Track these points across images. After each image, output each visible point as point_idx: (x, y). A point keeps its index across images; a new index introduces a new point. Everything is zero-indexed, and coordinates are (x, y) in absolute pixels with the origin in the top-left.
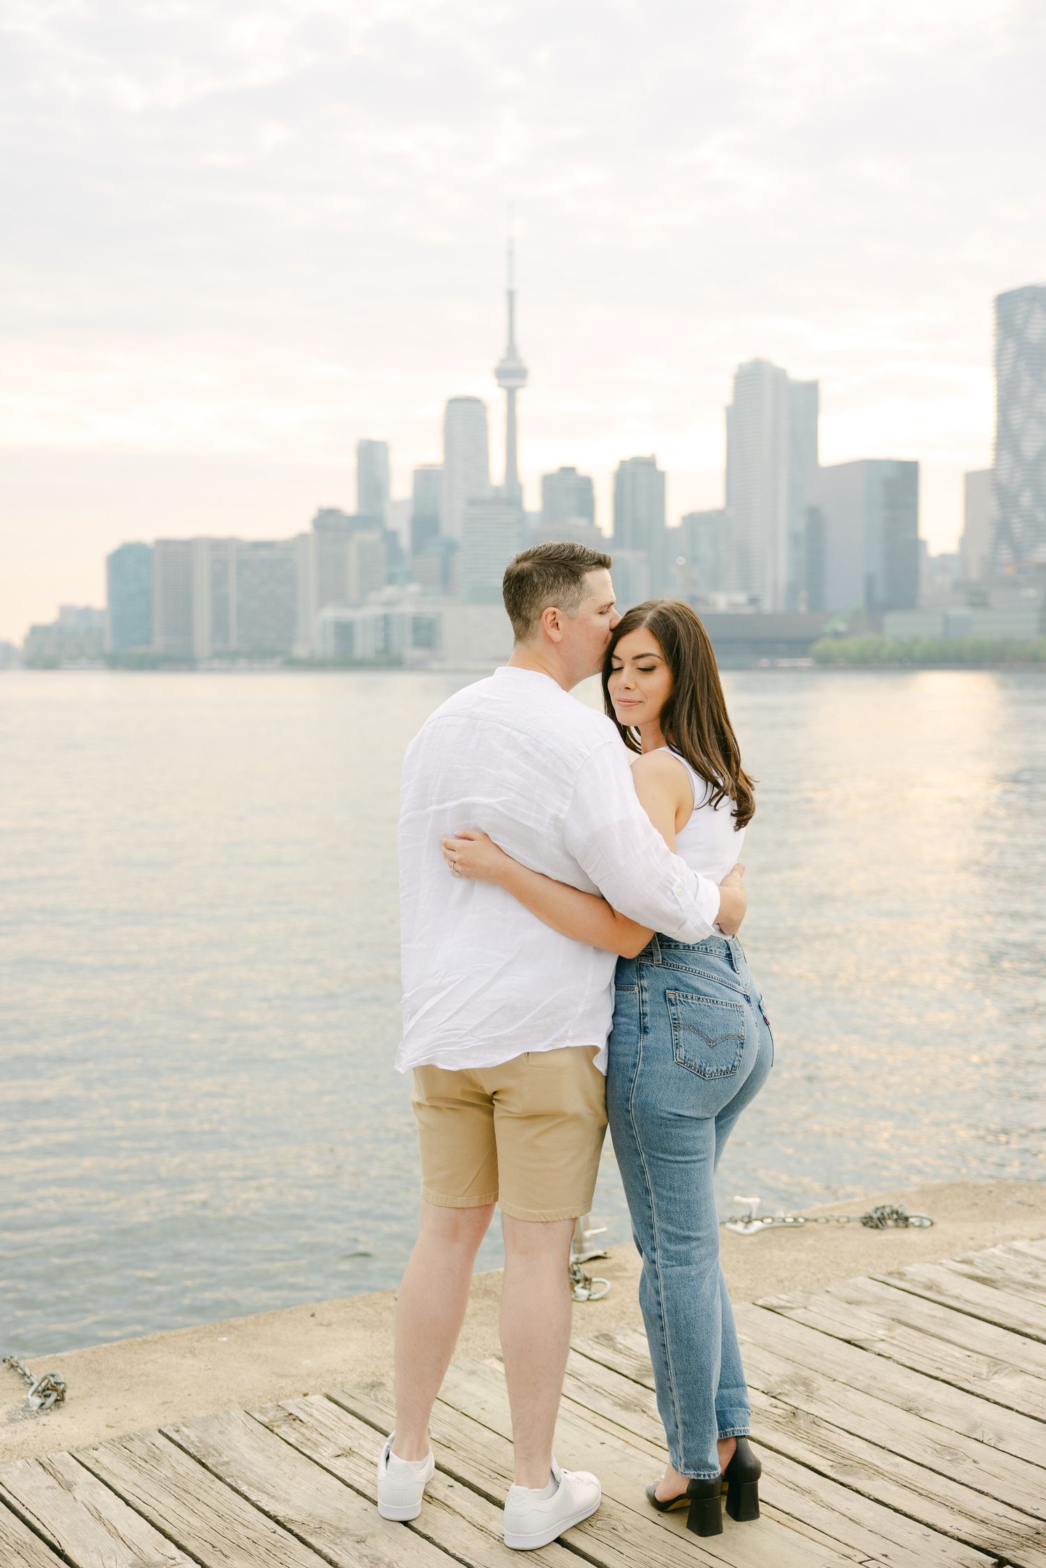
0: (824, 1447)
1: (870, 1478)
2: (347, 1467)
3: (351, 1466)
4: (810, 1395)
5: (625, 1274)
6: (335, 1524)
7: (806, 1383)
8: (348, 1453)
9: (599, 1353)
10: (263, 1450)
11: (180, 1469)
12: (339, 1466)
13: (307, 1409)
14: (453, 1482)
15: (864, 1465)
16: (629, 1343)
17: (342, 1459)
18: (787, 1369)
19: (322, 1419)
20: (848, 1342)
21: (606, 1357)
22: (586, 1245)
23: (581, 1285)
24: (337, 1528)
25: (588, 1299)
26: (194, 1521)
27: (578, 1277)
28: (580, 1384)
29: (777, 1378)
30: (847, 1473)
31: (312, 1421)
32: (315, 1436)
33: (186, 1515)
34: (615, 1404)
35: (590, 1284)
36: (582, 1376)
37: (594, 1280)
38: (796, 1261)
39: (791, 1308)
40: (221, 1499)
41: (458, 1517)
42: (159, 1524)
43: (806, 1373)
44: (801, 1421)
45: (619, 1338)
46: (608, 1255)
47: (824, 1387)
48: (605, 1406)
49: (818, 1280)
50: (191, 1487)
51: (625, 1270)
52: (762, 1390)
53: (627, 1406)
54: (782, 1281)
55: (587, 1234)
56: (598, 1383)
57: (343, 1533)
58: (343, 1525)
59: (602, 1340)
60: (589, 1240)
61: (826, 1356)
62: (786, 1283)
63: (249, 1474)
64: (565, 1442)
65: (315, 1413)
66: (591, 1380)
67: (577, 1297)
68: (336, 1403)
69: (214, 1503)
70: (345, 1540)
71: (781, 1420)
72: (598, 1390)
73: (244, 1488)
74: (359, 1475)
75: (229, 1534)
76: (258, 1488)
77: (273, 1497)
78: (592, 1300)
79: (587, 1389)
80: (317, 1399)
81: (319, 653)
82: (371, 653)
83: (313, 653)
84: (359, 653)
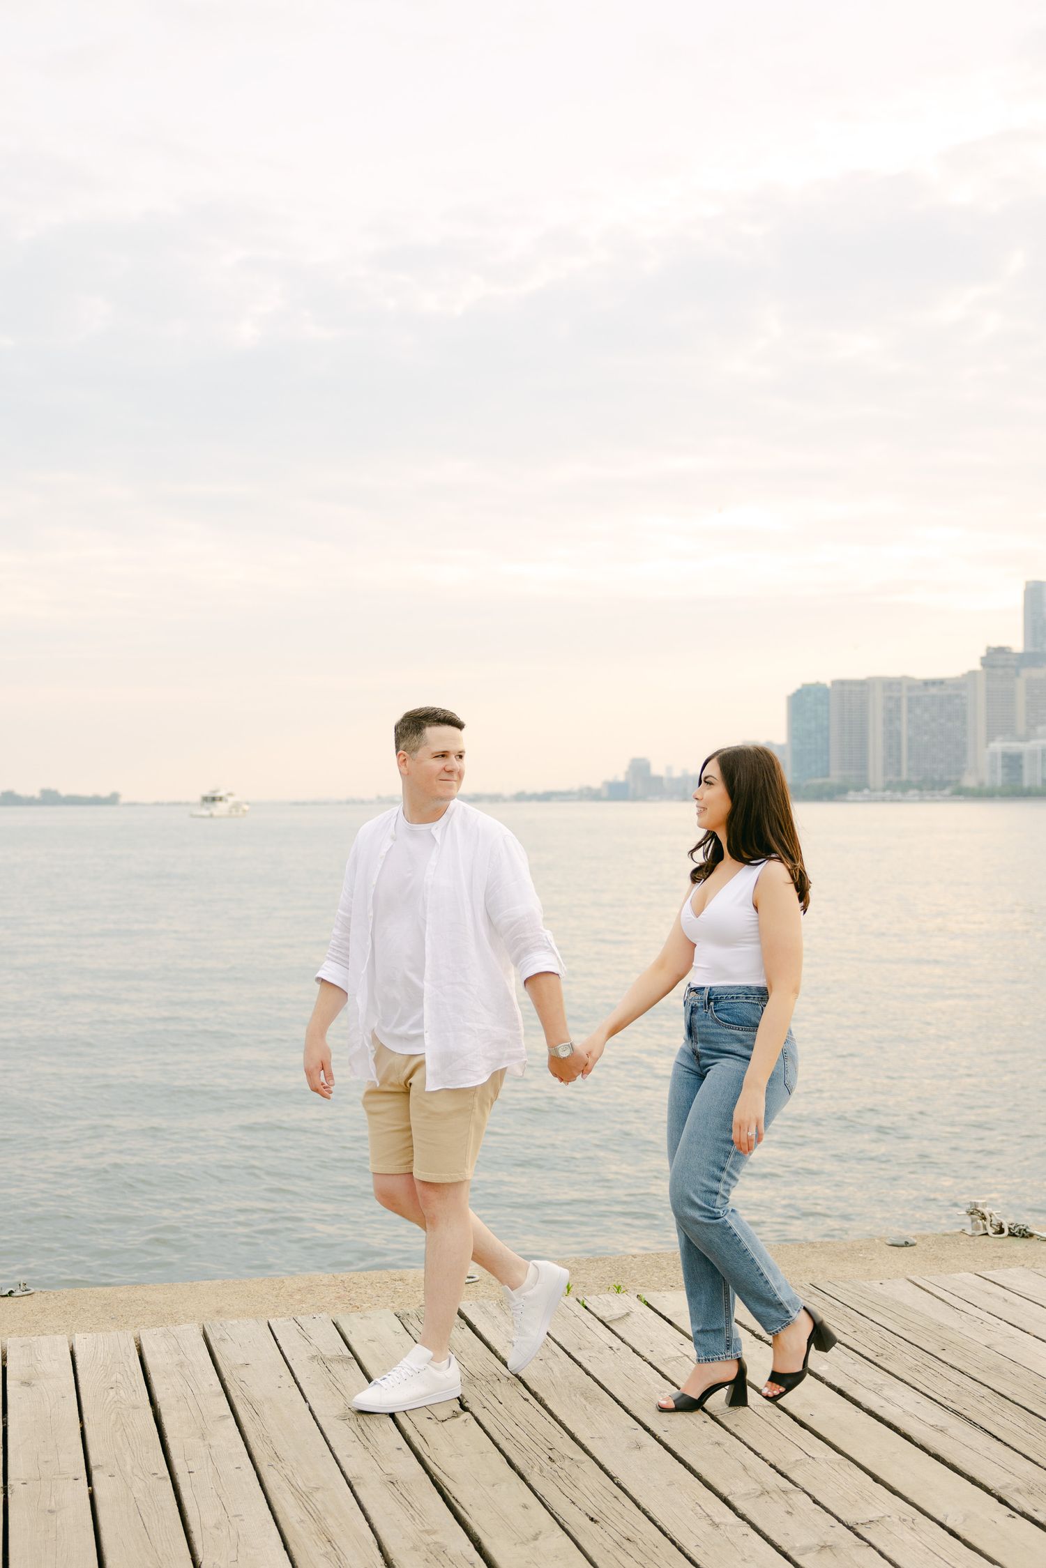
81: (987, 784)
82: (1039, 784)
83: (981, 784)
84: (1026, 783)
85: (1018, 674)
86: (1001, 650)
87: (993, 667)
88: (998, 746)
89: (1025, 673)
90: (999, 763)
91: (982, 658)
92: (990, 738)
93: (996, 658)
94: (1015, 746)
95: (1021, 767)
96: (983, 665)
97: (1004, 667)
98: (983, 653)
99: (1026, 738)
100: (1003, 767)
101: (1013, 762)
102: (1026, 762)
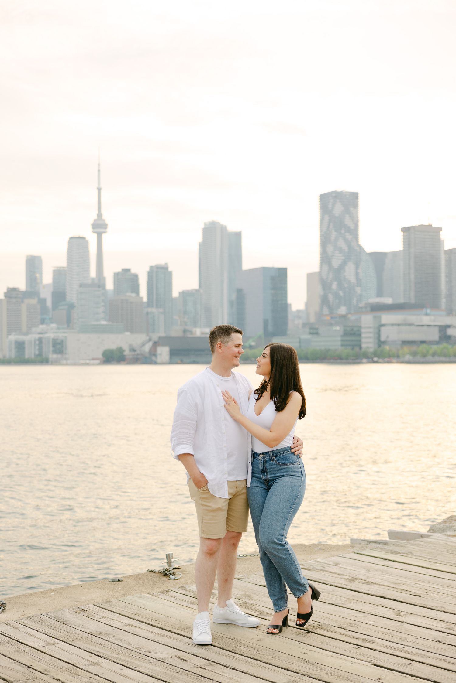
0: (255, 610)
1: (269, 616)
2: (105, 620)
3: (106, 620)
4: (250, 598)
5: (186, 572)
6: (105, 632)
7: (249, 596)
8: (105, 617)
9: (180, 591)
10: (77, 618)
11: (51, 623)
12: (102, 620)
13: (88, 608)
14: (140, 622)
15: (268, 614)
16: (190, 588)
17: (104, 619)
18: (243, 593)
19: (93, 610)
20: (262, 586)
21: (183, 592)
22: (172, 564)
23: (172, 575)
24: (106, 634)
25: (175, 579)
26: (60, 634)
27: (171, 572)
28: (176, 599)
29: (240, 595)
30: (263, 616)
31: (90, 611)
32: (92, 614)
33: (57, 633)
34: (188, 603)
35: (175, 575)
36: (176, 597)
37: (176, 573)
38: (244, 567)
39: (243, 578)
40: (67, 629)
41: (143, 630)
42: (49, 635)
43: (249, 594)
44: (248, 605)
45: (187, 588)
46: (179, 567)
47: (255, 597)
48: (185, 603)
49: (252, 572)
50: (57, 627)
51: (186, 571)
52: (235, 598)
53: (192, 603)
54: (239, 573)
55: (172, 560)
56: (182, 598)
57: (108, 635)
58: (108, 633)
59: (181, 588)
60: (173, 562)
61: (255, 590)
62: (241, 573)
63: (74, 623)
64: (174, 612)
65: (91, 609)
66: (179, 598)
67: (171, 578)
68: (97, 606)
69: (65, 630)
70: (109, 636)
71: (241, 605)
72: (182, 600)
73: (74, 626)
74: (110, 622)
75: (72, 636)
76: (78, 626)
77: (83, 628)
78: (176, 579)
79: (178, 600)
80: (91, 606)
81: (7, 356)
82: (33, 356)
83: (4, 357)
84: (27, 356)
85: (23, 302)
86: (14, 289)
87: (10, 297)
88: (13, 337)
89: (27, 301)
90: (13, 346)
91: (5, 293)
92: (9, 333)
93: (11, 293)
94: (21, 338)
95: (24, 348)
96: (5, 296)
97: (15, 298)
98: (5, 290)
99: (26, 334)
100: (15, 348)
101: (20, 346)
102: (26, 346)
